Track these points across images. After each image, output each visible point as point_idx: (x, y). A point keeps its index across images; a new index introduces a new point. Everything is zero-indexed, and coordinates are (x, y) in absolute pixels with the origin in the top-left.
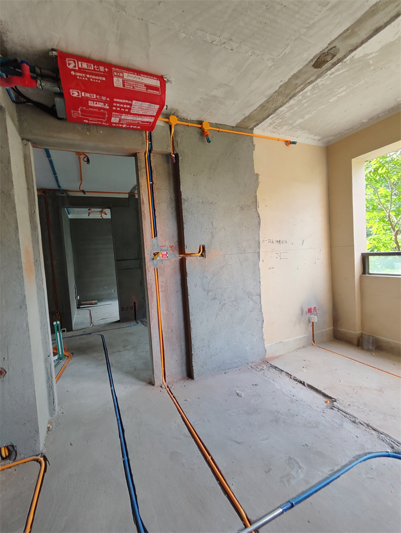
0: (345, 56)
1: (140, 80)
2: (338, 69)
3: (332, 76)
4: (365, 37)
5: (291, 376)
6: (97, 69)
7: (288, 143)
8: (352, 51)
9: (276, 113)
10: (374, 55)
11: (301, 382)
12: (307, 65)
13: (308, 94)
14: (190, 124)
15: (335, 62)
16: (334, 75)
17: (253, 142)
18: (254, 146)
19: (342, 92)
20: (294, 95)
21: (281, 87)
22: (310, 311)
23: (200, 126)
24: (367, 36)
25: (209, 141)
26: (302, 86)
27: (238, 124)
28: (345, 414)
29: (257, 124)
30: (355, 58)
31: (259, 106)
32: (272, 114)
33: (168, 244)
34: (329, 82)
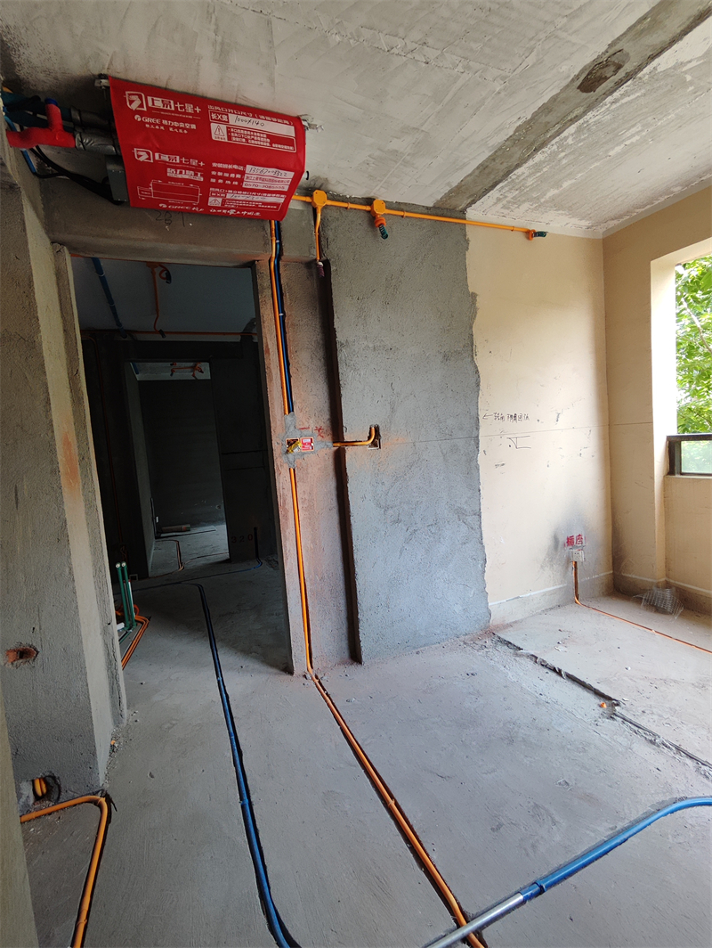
0: (640, 68)
1: (259, 127)
2: (626, 91)
3: (614, 106)
4: (679, 31)
5: (536, 658)
6: (181, 108)
7: (531, 234)
8: (652, 58)
9: (509, 180)
10: (694, 64)
11: (554, 670)
12: (567, 86)
13: (570, 141)
14: (351, 206)
15: (621, 80)
16: (618, 104)
17: (465, 235)
18: (467, 241)
19: (633, 136)
20: (544, 144)
21: (518, 129)
22: (570, 541)
23: (368, 208)
24: (682, 28)
25: (385, 236)
26: (557, 127)
27: (438, 201)
28: (636, 729)
29: (474, 202)
30: (659, 70)
31: (478, 168)
32: (500, 181)
33: (312, 424)
34: (608, 117)
